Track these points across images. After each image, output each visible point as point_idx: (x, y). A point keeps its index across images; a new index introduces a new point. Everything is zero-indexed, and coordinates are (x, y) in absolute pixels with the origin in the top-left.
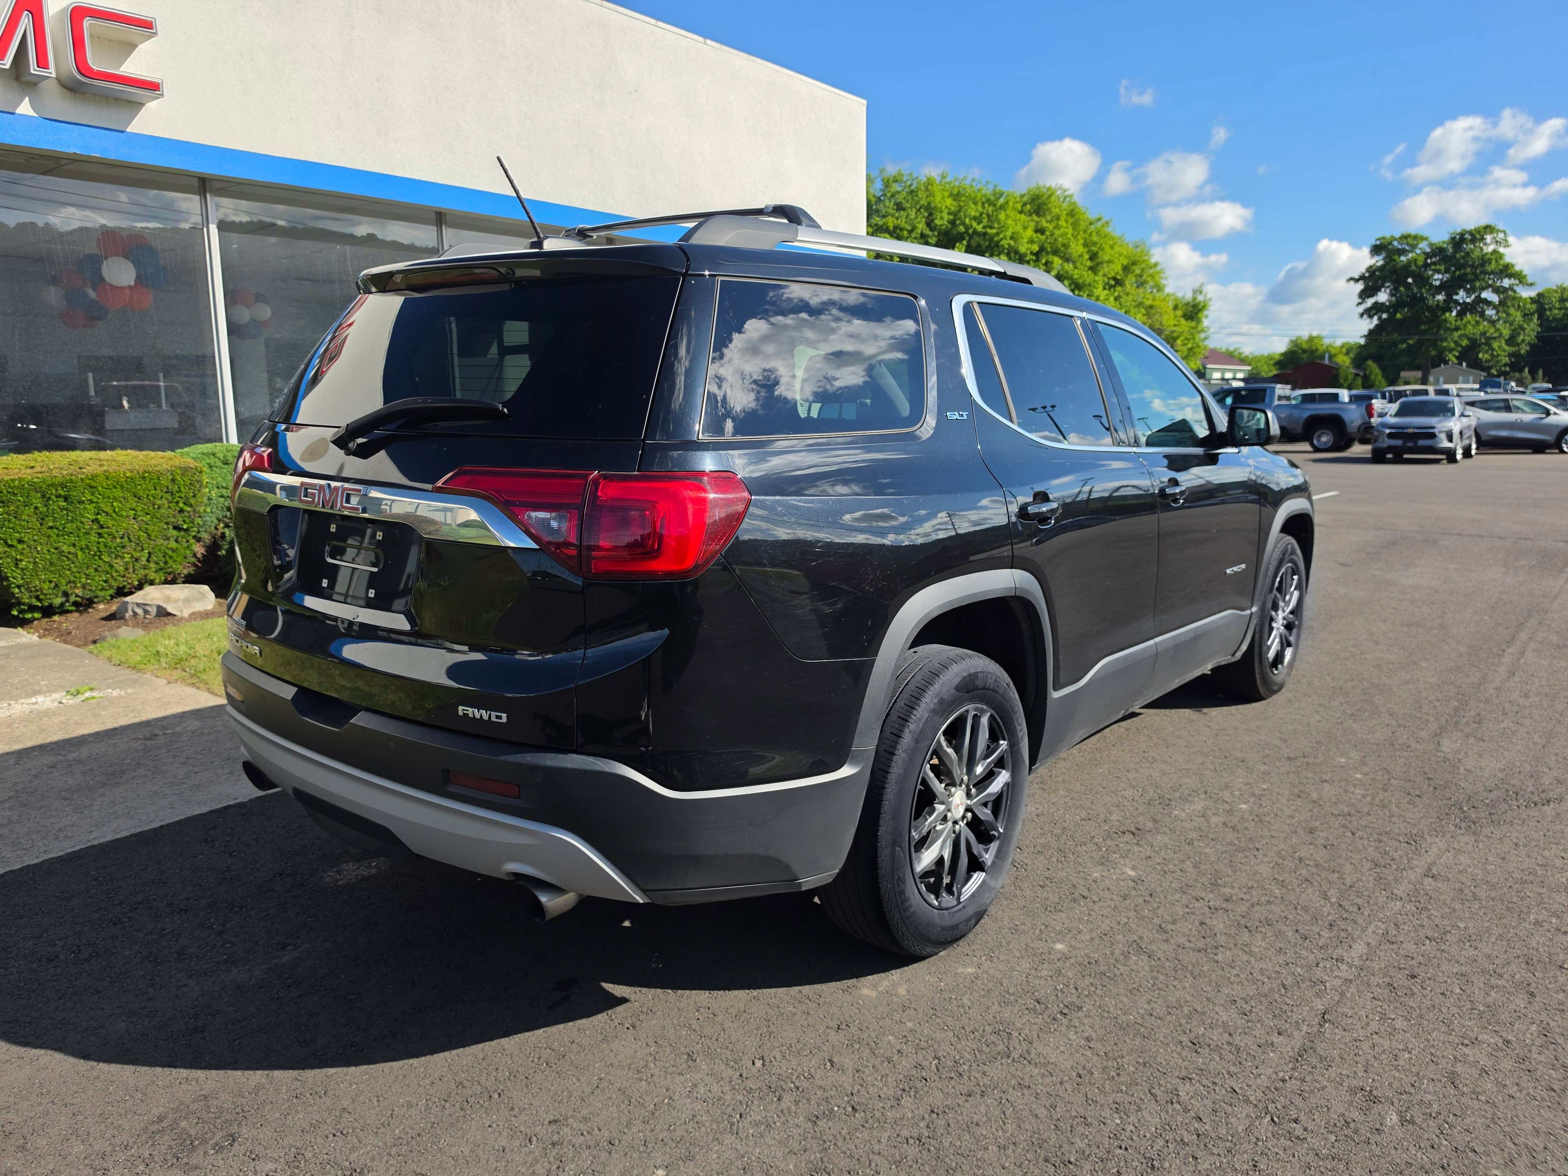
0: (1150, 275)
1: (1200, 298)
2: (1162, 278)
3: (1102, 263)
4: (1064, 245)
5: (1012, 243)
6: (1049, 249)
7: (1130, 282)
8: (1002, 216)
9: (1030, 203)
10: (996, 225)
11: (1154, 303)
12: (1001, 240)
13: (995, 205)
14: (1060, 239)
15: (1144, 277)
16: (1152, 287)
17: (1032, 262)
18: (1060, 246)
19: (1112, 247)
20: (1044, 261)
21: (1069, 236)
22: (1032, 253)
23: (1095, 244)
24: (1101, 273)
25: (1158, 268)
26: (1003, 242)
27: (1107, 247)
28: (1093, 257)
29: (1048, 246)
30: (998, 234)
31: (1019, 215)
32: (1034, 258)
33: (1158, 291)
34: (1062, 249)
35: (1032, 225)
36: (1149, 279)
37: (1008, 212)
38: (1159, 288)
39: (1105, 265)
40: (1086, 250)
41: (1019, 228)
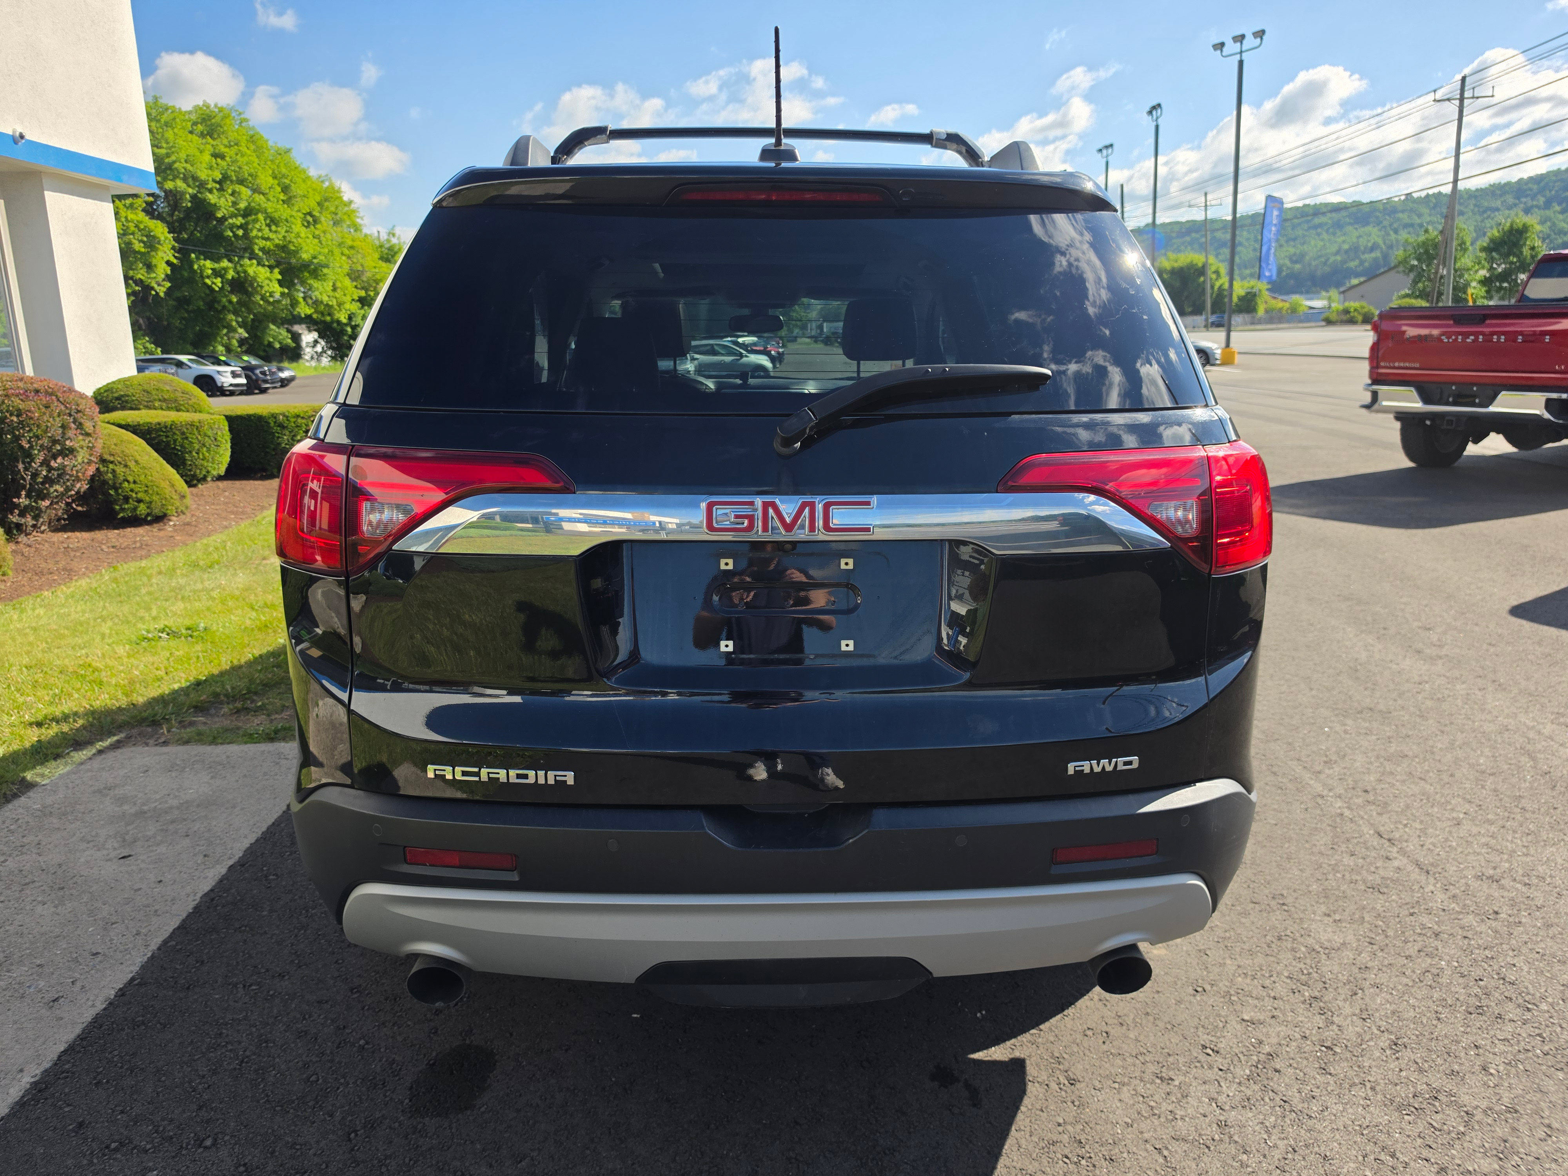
0: (345, 214)
1: (394, 241)
2: (358, 217)
3: (295, 197)
4: (251, 175)
5: (188, 166)
6: (234, 178)
7: (325, 221)
8: (169, 134)
9: (201, 124)
10: (164, 145)
11: (355, 244)
12: (174, 162)
13: (158, 121)
14: (246, 167)
15: (339, 215)
16: (349, 226)
17: (215, 191)
18: (246, 175)
19: (304, 181)
20: (230, 191)
21: (255, 165)
22: (214, 181)
23: (284, 176)
24: (296, 208)
25: (353, 206)
26: (176, 165)
27: (299, 180)
28: (285, 189)
29: (233, 174)
30: (168, 155)
31: (190, 135)
32: (218, 186)
33: (355, 231)
34: (250, 178)
35: (209, 149)
36: (345, 217)
37: (176, 130)
38: (357, 228)
39: (299, 199)
40: (276, 182)
41: (193, 151)
